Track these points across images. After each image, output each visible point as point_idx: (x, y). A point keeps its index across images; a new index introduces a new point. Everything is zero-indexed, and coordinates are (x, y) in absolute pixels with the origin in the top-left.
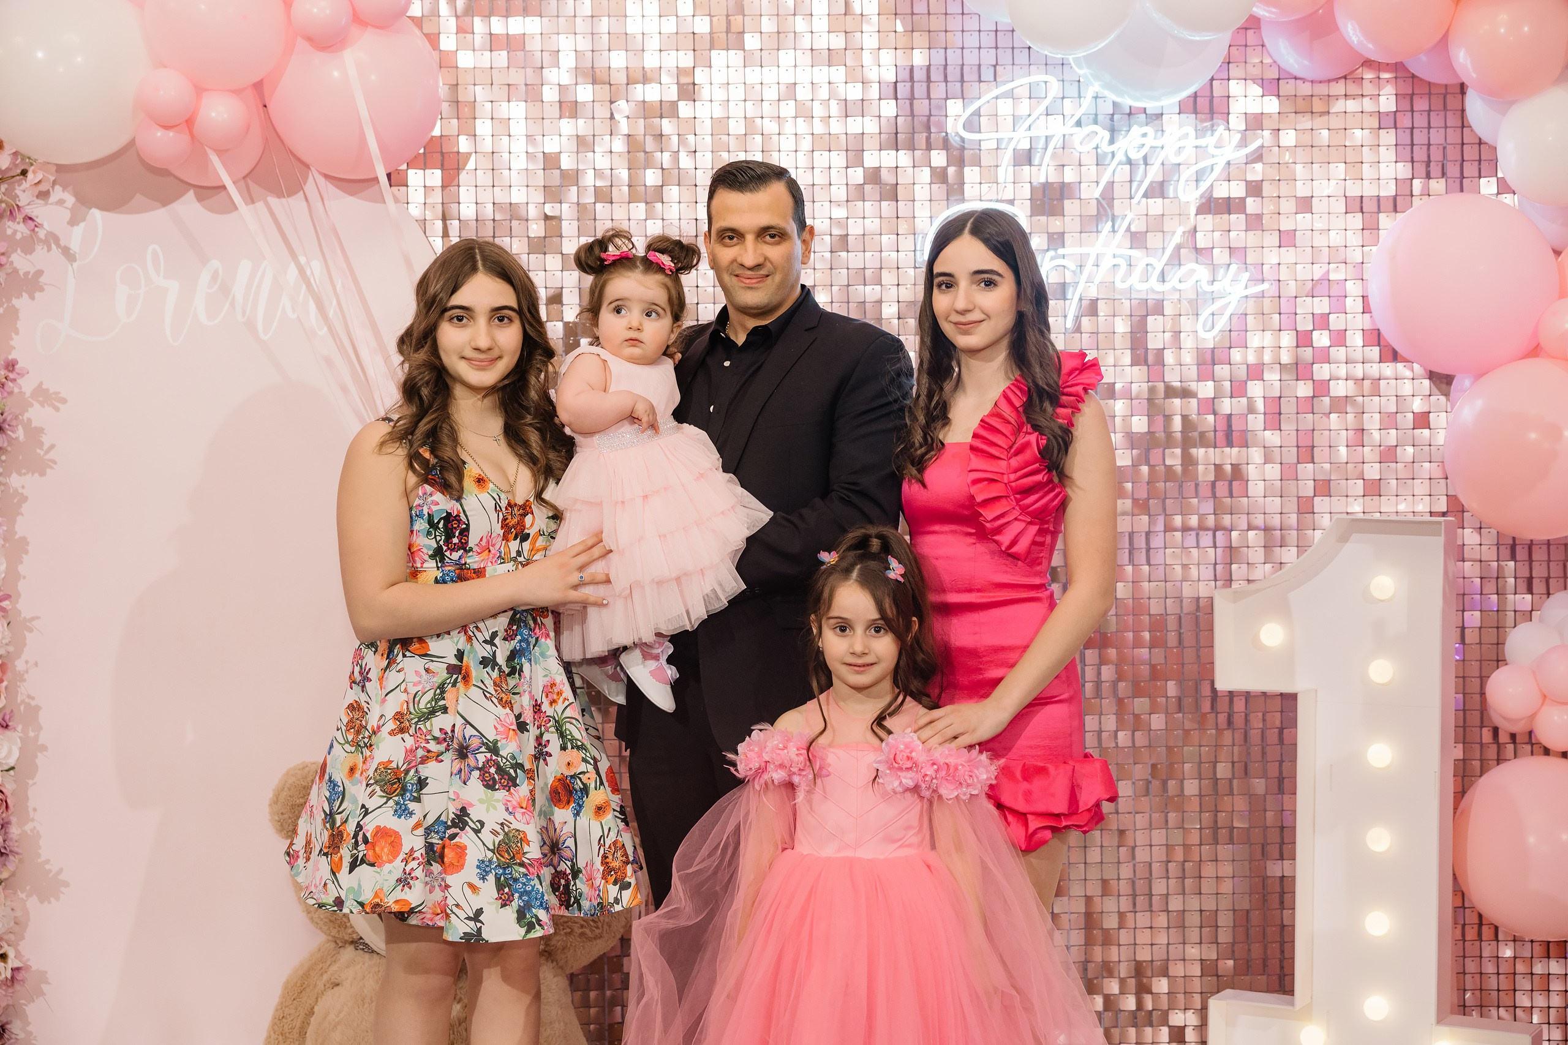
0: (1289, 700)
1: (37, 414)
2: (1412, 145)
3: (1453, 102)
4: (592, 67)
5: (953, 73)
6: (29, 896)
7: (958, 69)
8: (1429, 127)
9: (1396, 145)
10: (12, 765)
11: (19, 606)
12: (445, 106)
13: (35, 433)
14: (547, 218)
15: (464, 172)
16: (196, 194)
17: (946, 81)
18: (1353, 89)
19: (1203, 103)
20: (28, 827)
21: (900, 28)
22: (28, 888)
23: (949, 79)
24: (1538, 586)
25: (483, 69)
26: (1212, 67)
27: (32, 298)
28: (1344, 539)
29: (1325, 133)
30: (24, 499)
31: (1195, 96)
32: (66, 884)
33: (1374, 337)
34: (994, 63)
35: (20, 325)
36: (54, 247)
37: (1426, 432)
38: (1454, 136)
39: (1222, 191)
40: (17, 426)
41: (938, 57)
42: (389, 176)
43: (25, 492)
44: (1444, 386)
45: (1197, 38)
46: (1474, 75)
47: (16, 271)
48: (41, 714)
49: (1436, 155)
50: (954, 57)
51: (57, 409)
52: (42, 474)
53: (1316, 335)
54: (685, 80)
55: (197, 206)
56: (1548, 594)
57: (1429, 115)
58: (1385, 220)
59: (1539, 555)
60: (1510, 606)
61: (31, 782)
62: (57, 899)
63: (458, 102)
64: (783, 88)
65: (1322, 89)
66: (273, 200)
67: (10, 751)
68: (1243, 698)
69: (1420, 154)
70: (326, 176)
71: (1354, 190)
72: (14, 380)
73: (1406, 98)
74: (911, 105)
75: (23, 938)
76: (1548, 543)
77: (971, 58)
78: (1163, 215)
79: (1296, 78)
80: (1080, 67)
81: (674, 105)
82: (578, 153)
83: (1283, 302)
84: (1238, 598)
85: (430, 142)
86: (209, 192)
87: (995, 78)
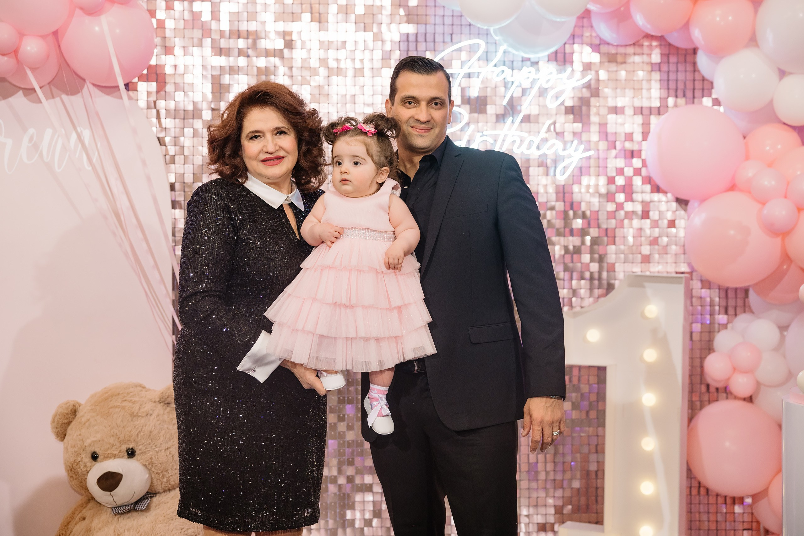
0: (602, 370)
2: (668, 80)
3: (689, 58)
5: (430, 38)
7: (432, 36)
8: (677, 71)
9: (660, 80)
12: (159, 48)
14: (213, 110)
15: (168, 84)
16: (23, 93)
17: (426, 41)
18: (638, 50)
19: (560, 56)
21: (402, 12)
23: (428, 40)
24: (731, 311)
25: (179, 29)
26: (566, 37)
28: (632, 286)
29: (623, 73)
31: (556, 52)
33: (648, 180)
34: (451, 32)
37: (673, 230)
38: (690, 77)
39: (569, 103)
41: (422, 29)
42: (127, 85)
44: (683, 206)
45: (558, 20)
46: (703, 43)
49: (681, 86)
50: (430, 29)
53: (617, 178)
54: (287, 38)
55: (24, 99)
56: (736, 315)
57: (677, 65)
58: (654, 120)
59: (731, 294)
60: (716, 321)
63: (166, 47)
64: (340, 44)
65: (622, 50)
66: (64, 97)
68: (578, 369)
69: (672, 85)
70: (94, 85)
71: (638, 104)
73: (665, 56)
76: (736, 290)
77: (439, 29)
78: (538, 115)
79: (609, 44)
80: (497, 35)
81: (281, 51)
82: (230, 75)
83: (601, 161)
84: (576, 315)
85: (150, 67)
86: (29, 91)
87: (452, 41)
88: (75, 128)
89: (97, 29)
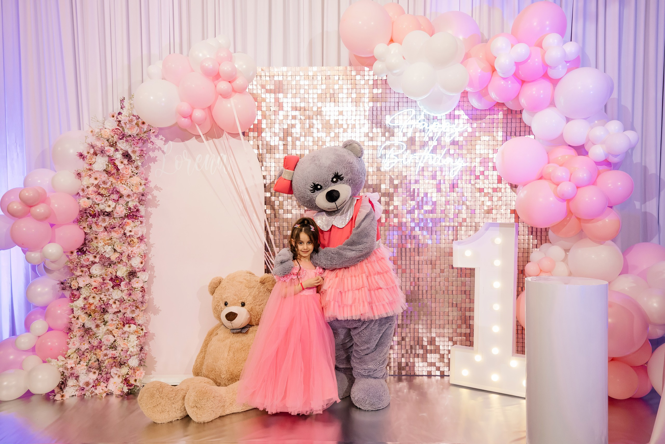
0: (472, 270)
1: (155, 193)
2: (507, 127)
3: (518, 115)
4: (296, 107)
5: (388, 109)
6: (151, 314)
7: (389, 107)
8: (512, 122)
9: (503, 127)
10: (146, 281)
11: (150, 241)
13: (154, 197)
15: (263, 133)
16: (195, 138)
17: (386, 110)
18: (492, 112)
19: (452, 116)
20: (151, 297)
22: (151, 312)
26: (454, 106)
27: (154, 163)
28: (487, 229)
29: (484, 124)
30: (152, 214)
31: (450, 114)
32: (161, 311)
34: (398, 106)
35: (151, 170)
36: (160, 150)
38: (518, 125)
39: (456, 139)
40: (149, 195)
41: (384, 104)
42: (244, 134)
43: (152, 212)
47: (150, 156)
48: (155, 268)
49: (513, 130)
50: (388, 104)
51: (160, 191)
52: (156, 208)
53: (481, 176)
55: (196, 140)
56: (541, 244)
57: (511, 119)
61: (152, 285)
62: (158, 314)
65: (484, 113)
66: (214, 139)
67: (146, 277)
68: (460, 269)
69: (509, 130)
70: (229, 133)
72: (148, 183)
73: (505, 115)
74: (377, 117)
75: (149, 325)
76: (542, 229)
77: (392, 104)
82: (292, 128)
83: (472, 168)
84: (459, 244)
85: (254, 124)
86: (198, 137)
87: (398, 110)
88: (219, 154)
89: (229, 105)
